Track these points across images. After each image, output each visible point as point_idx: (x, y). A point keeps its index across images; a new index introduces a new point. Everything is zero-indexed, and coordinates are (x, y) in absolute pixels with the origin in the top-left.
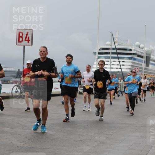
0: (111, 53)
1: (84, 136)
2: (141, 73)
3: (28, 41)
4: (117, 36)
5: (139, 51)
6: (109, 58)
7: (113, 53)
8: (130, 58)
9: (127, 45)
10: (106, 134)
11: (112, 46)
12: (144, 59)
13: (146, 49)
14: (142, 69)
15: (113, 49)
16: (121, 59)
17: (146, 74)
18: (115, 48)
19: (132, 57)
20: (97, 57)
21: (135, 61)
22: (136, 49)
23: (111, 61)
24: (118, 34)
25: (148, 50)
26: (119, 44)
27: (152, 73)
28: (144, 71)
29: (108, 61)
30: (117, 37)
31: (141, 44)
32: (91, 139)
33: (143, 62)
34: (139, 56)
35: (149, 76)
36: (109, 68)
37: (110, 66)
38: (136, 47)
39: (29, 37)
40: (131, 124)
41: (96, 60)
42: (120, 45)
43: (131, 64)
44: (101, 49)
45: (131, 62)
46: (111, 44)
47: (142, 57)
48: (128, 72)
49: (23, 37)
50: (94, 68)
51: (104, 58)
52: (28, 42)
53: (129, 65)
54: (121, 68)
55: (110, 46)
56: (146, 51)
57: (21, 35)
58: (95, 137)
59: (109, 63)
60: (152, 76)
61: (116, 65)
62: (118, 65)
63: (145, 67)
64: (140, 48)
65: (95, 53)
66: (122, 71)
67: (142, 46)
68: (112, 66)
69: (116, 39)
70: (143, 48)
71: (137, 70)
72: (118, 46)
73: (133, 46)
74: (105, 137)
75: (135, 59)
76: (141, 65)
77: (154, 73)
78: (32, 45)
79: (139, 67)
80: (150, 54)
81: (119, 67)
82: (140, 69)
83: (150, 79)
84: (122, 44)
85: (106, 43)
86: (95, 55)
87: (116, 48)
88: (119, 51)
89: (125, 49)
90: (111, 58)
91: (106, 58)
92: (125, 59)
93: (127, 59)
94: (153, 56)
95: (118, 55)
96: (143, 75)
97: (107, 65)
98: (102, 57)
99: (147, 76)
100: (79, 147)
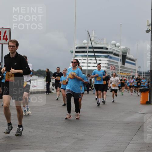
1: (62, 133)
2: (117, 71)
3: (6, 39)
4: (93, 35)
5: (116, 50)
6: (86, 56)
7: (89, 52)
8: (106, 57)
9: (103, 44)
10: (84, 131)
11: (89, 45)
12: (120, 58)
13: (122, 47)
14: (118, 67)
15: (90, 48)
16: (97, 57)
17: (122, 72)
18: (91, 46)
19: (108, 56)
20: (74, 56)
21: (111, 60)
22: (112, 48)
23: (87, 60)
24: (94, 33)
25: (123, 49)
26: (95, 43)
27: (128, 71)
28: (120, 69)
29: (85, 60)
30: (93, 36)
31: (117, 43)
32: (69, 136)
33: (119, 61)
34: (115, 54)
35: (125, 74)
36: (86, 66)
37: (87, 65)
39: (6, 36)
40: (108, 121)
41: (73, 58)
43: (107, 62)
44: (78, 48)
45: (108, 60)
46: (88, 43)
47: (118, 55)
49: (1, 36)
51: (81, 57)
52: (6, 41)
53: (106, 64)
55: (87, 45)
56: (122, 49)
58: (73, 134)
59: (86, 61)
60: (128, 74)
61: (92, 63)
62: (94, 63)
63: (121, 65)
64: (116, 46)
65: (72, 52)
67: (118, 44)
68: (89, 65)
69: (92, 37)
70: (118, 47)
71: (113, 68)
73: (109, 45)
74: (82, 134)
75: (111, 58)
76: (117, 63)
79: (116, 65)
80: (126, 53)
82: (116, 67)
83: (126, 77)
84: (98, 43)
85: (83, 41)
86: (72, 53)
87: (93, 46)
88: (95, 50)
89: (102, 48)
90: (87, 56)
91: (82, 56)
92: (101, 58)
93: (104, 58)
94: (129, 54)
95: (94, 54)
96: (119, 73)
97: (84, 63)
98: (79, 56)
99: (123, 74)
100: (57, 144)
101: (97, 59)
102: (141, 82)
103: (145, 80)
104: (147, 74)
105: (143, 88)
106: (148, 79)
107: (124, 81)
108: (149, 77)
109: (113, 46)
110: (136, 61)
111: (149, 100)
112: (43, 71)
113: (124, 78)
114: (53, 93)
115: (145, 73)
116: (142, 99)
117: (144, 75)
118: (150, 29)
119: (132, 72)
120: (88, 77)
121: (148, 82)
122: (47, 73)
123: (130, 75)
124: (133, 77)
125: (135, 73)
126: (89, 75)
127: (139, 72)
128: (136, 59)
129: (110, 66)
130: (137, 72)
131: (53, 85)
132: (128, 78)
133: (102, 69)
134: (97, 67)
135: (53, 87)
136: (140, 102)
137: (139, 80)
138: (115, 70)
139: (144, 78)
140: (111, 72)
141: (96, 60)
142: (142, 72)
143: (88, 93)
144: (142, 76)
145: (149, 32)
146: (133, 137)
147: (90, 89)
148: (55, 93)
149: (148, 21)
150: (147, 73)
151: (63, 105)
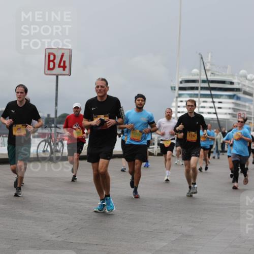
0: (199, 88)
1: (155, 224)
3: (64, 67)
4: (209, 60)
5: (246, 85)
6: (196, 95)
7: (202, 88)
8: (231, 97)
9: (225, 75)
10: (192, 222)
11: (202, 77)
14: (251, 115)
15: (204, 81)
16: (215, 98)
18: (206, 79)
19: (234, 95)
20: (176, 95)
21: (238, 102)
22: (241, 81)
23: (199, 101)
24: (211, 56)
26: (212, 74)
30: (209, 62)
32: (167, 229)
34: (245, 93)
37: (199, 110)
38: (240, 78)
39: (64, 62)
41: (175, 99)
42: (214, 75)
43: (232, 106)
44: (183, 82)
45: (233, 103)
46: (201, 74)
47: (251, 95)
48: (228, 119)
49: (55, 61)
51: (188, 96)
52: (64, 70)
53: (230, 108)
54: (216, 113)
55: (198, 77)
57: (52, 58)
58: (174, 226)
61: (207, 108)
62: (211, 107)
64: (247, 79)
65: (173, 88)
66: (218, 118)
67: (250, 76)
68: (202, 110)
69: (208, 64)
70: (252, 80)
72: (211, 76)
73: (236, 77)
74: (190, 226)
75: (238, 98)
76: (250, 107)
78: (70, 74)
81: (213, 110)
82: (247, 114)
84: (217, 73)
86: (173, 91)
87: (209, 79)
88: (212, 85)
89: (223, 82)
90: (199, 96)
91: (191, 96)
92: (223, 98)
93: (227, 98)
95: (211, 92)
96: (253, 124)
98: (185, 95)
100: (148, 243)
101: (215, 100)
109: (243, 78)
129: (237, 113)
141: (213, 102)
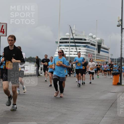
0: (70, 42)
1: (49, 108)
2: (94, 58)
3: (3, 32)
4: (74, 28)
5: (92, 41)
6: (68, 46)
7: (71, 42)
8: (85, 46)
9: (82, 36)
10: (67, 107)
11: (71, 37)
12: (96, 47)
13: (97, 39)
14: (95, 55)
15: (72, 39)
16: (77, 47)
17: (98, 59)
18: (73, 38)
19: (86, 46)
20: (58, 46)
21: (89, 49)
22: (90, 39)
23: (69, 49)
24: (75, 27)
25: (99, 40)
26: (76, 35)
27: (102, 58)
28: (96, 57)
29: (68, 49)
30: (74, 30)
32: (55, 111)
33: (95, 50)
34: (92, 44)
35: (100, 60)
36: (68, 54)
38: (89, 37)
39: (3, 30)
40: (86, 99)
41: (58, 48)
43: (85, 51)
44: (62, 39)
45: (86, 49)
46: (70, 35)
47: (94, 45)
50: (56, 54)
52: (3, 33)
53: (84, 52)
55: (69, 37)
56: (98, 40)
58: (58, 109)
60: (103, 61)
61: (73, 52)
62: (75, 52)
63: (97, 53)
64: (92, 38)
65: (57, 42)
67: (94, 36)
68: (71, 53)
70: (95, 38)
71: (90, 56)
73: (87, 37)
74: (65, 109)
75: (88, 47)
76: (94, 51)
77: (104, 58)
78: (6, 36)
79: (92, 53)
80: (101, 43)
82: (93, 55)
83: (101, 63)
84: (78, 35)
86: (57, 44)
87: (74, 38)
88: (76, 41)
89: (81, 39)
91: (65, 46)
92: (81, 47)
93: (83, 47)
94: (103, 44)
95: (75, 44)
96: (95, 60)
97: (67, 51)
98: (62, 46)
99: (99, 60)
100: (45, 117)
102: (113, 67)
103: (116, 66)
104: (118, 61)
105: (115, 72)
106: (118, 65)
107: (99, 66)
108: (120, 63)
109: (91, 37)
110: (109, 50)
111: (119, 82)
112: (33, 58)
113: (99, 64)
114: (41, 76)
115: (116, 59)
116: (113, 81)
117: (115, 62)
118: (121, 24)
119: (106, 59)
120: (70, 63)
121: (119, 67)
122: (36, 59)
123: (104, 61)
124: (107, 63)
125: (108, 59)
126: (70, 61)
127: (111, 59)
128: (109, 48)
129: (88, 54)
130: (109, 59)
131: (41, 70)
132: (103, 63)
133: (81, 56)
134: (77, 54)
135: (41, 71)
136: (112, 83)
137: (111, 65)
138: (92, 57)
139: (115, 64)
140: (89, 59)
141: (76, 49)
142: (114, 59)
143: (70, 76)
144: (114, 62)
145: (120, 26)
146: (106, 111)
147: (72, 72)
148: (43, 76)
149: (119, 17)
150: (118, 59)
151: (50, 86)
